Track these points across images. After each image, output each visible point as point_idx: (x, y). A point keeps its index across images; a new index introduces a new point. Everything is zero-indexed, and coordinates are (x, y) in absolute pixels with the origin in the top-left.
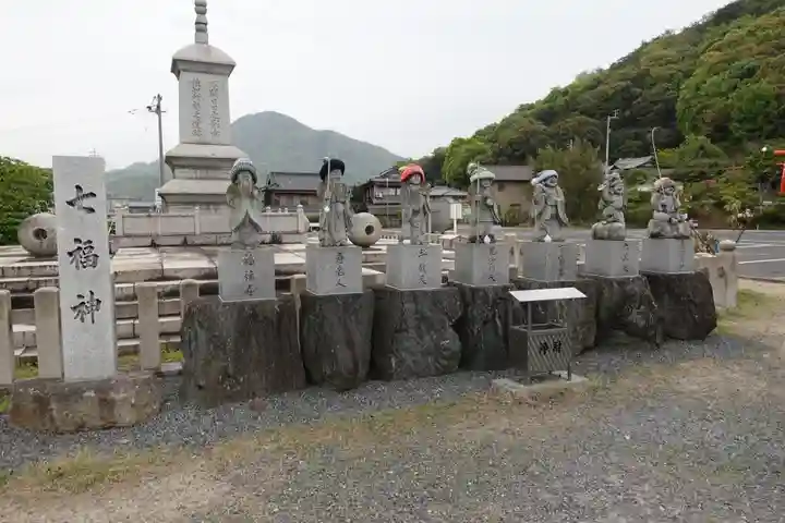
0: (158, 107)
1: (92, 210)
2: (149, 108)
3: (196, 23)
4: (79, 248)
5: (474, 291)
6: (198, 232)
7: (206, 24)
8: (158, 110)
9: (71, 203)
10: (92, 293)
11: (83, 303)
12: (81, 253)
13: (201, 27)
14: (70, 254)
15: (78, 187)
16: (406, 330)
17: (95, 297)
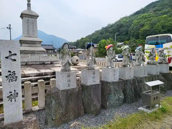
0: (10, 27)
1: (15, 60)
2: (7, 28)
3: (28, 4)
4: (10, 74)
5: (127, 81)
6: (30, 61)
7: (30, 5)
8: (10, 28)
9: (7, 58)
10: (15, 90)
11: (11, 95)
12: (11, 76)
13: (29, 5)
14: (6, 77)
15: (10, 52)
16: (112, 94)
17: (16, 92)
